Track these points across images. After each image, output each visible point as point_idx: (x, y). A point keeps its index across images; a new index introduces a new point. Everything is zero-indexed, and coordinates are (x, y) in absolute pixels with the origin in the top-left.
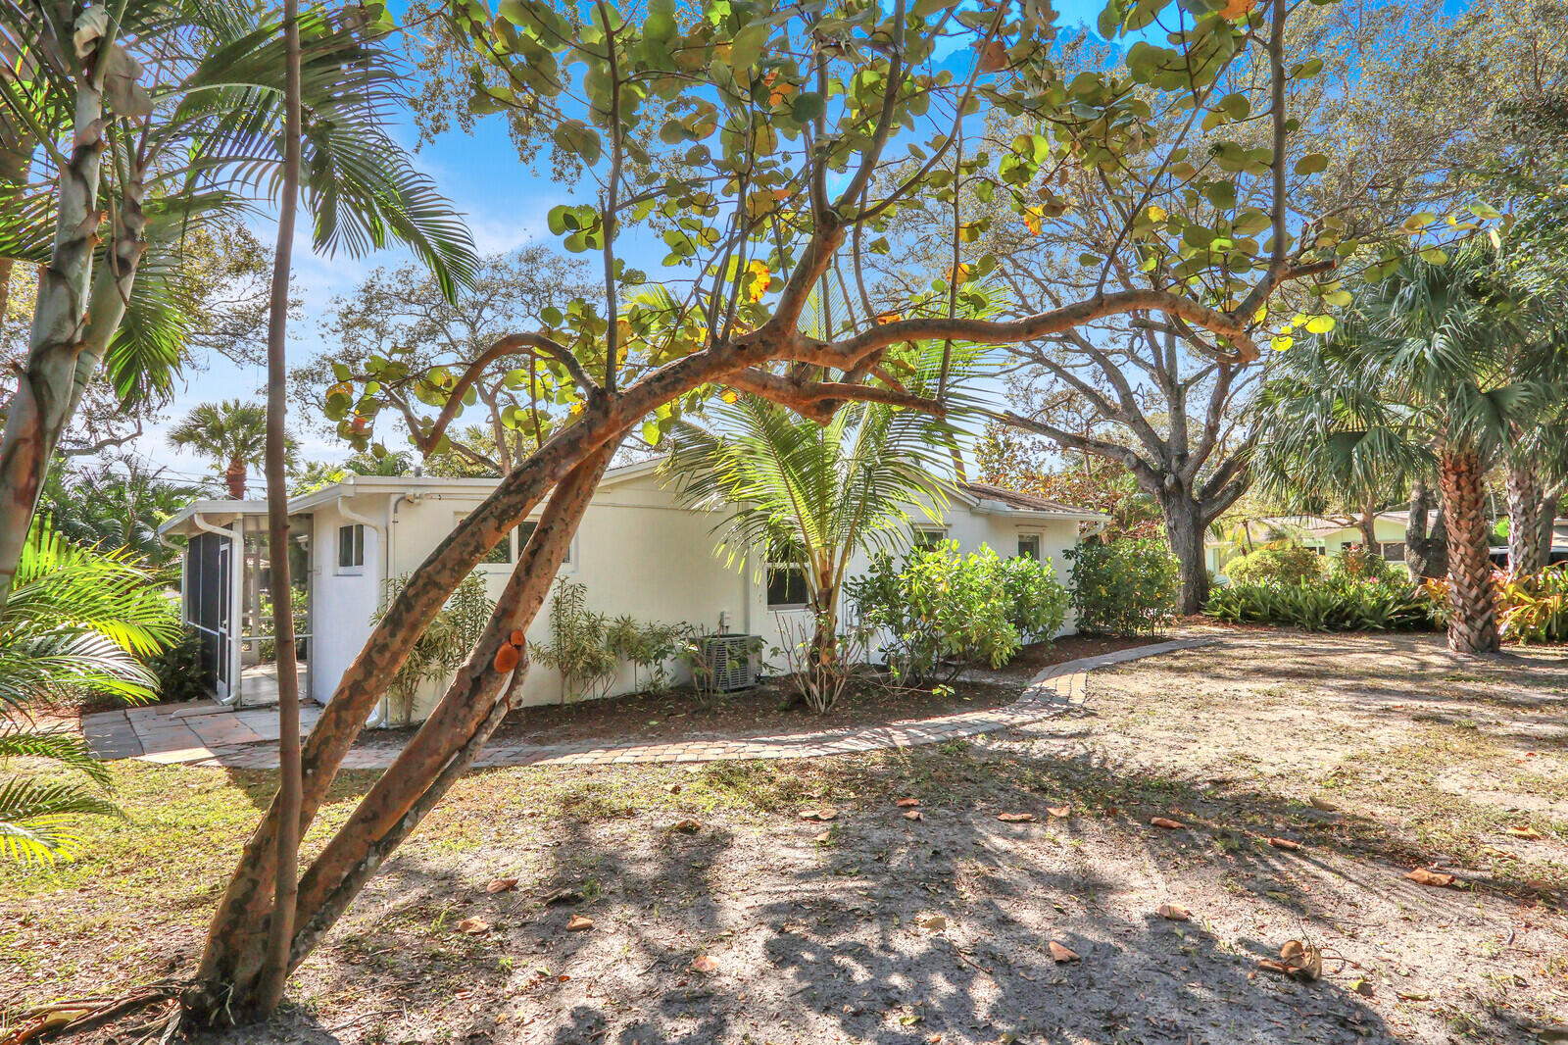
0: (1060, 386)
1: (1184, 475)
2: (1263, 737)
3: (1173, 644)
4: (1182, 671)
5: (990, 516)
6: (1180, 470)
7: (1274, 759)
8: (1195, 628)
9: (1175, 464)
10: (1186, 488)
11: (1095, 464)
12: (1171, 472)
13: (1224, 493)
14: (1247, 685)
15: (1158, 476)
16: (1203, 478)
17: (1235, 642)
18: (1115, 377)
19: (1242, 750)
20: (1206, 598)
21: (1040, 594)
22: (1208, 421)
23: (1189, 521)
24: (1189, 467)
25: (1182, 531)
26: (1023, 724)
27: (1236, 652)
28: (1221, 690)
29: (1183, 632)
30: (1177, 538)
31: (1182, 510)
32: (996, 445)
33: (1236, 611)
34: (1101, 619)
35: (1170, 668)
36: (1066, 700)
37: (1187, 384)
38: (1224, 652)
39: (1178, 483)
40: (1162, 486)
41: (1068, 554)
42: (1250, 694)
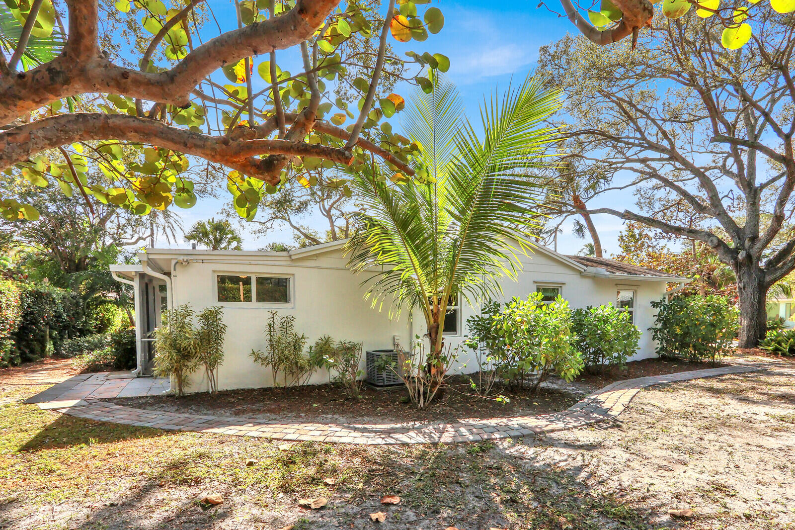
0: (674, 196)
1: (754, 252)
2: (753, 466)
3: (726, 369)
4: (716, 392)
5: (595, 278)
6: (751, 247)
7: (751, 495)
8: (751, 358)
9: (747, 243)
10: (754, 261)
11: (700, 247)
12: (744, 249)
13: (784, 264)
14: (768, 409)
15: (734, 253)
16: (769, 252)
17: (778, 370)
18: (706, 183)
19: (722, 479)
20: (763, 337)
21: (616, 331)
22: (775, 211)
23: (756, 283)
24: (758, 245)
25: (749, 290)
26: (553, 431)
27: (772, 379)
28: (741, 412)
29: (741, 360)
30: (745, 295)
31: (750, 274)
32: (633, 236)
33: (786, 347)
34: (677, 348)
35: (710, 390)
36: (605, 412)
37: (763, 186)
38: (763, 378)
39: (749, 257)
40: (736, 259)
41: (655, 305)
42: (765, 418)
